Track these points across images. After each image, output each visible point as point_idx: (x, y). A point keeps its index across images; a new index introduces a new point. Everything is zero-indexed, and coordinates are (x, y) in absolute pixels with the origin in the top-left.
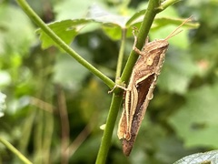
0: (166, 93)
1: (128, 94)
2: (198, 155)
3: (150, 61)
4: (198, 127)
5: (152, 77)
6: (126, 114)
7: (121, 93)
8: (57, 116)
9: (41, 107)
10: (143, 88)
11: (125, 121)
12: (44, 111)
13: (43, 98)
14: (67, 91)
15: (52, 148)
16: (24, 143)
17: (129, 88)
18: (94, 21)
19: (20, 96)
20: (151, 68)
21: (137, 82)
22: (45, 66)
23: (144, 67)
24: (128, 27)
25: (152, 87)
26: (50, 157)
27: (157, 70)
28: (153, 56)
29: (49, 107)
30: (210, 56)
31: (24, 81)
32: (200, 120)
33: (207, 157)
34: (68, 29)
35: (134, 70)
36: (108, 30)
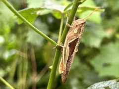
0: (89, 47)
1: (64, 49)
2: (102, 82)
3: (76, 31)
4: (106, 65)
5: (77, 39)
6: (63, 60)
7: (60, 49)
8: (30, 60)
9: (21, 56)
10: (72, 46)
11: (62, 64)
12: (23, 58)
13: (22, 50)
14: (35, 47)
15: (28, 77)
16: (12, 75)
17: (65, 46)
18: (46, 8)
19: (10, 49)
20: (76, 35)
21: (69, 43)
22: (23, 33)
23: (72, 34)
24: (65, 12)
25: (77, 45)
26: (26, 83)
27: (79, 36)
28: (78, 28)
29: (25, 55)
30: (113, 27)
31: (12, 41)
32: (107, 62)
33: (107, 84)
34: (32, 13)
35: (67, 36)
36: (55, 13)
